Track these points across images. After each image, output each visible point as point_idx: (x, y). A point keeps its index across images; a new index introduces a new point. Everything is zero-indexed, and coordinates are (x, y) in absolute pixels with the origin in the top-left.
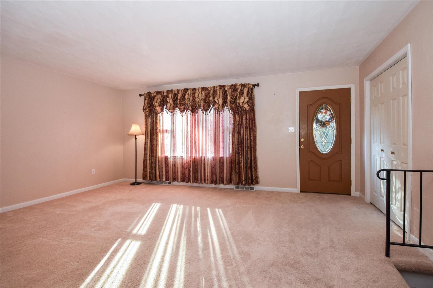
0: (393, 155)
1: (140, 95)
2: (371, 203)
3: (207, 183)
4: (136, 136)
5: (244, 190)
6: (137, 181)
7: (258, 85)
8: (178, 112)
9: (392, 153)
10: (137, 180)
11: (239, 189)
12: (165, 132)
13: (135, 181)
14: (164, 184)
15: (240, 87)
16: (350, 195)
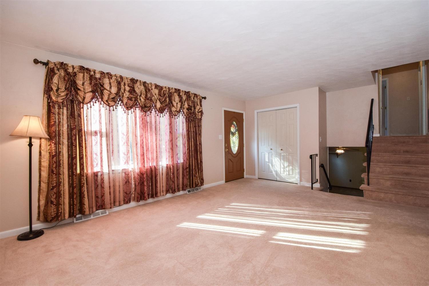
0: (282, 151)
1: (36, 62)
2: (259, 178)
3: (163, 195)
4: (30, 138)
5: (195, 191)
6: (33, 229)
7: (205, 98)
8: (120, 110)
9: (282, 150)
10: (33, 226)
11: (191, 192)
12: (93, 134)
13: (29, 230)
14: (93, 216)
15: (193, 95)
16: (244, 178)
